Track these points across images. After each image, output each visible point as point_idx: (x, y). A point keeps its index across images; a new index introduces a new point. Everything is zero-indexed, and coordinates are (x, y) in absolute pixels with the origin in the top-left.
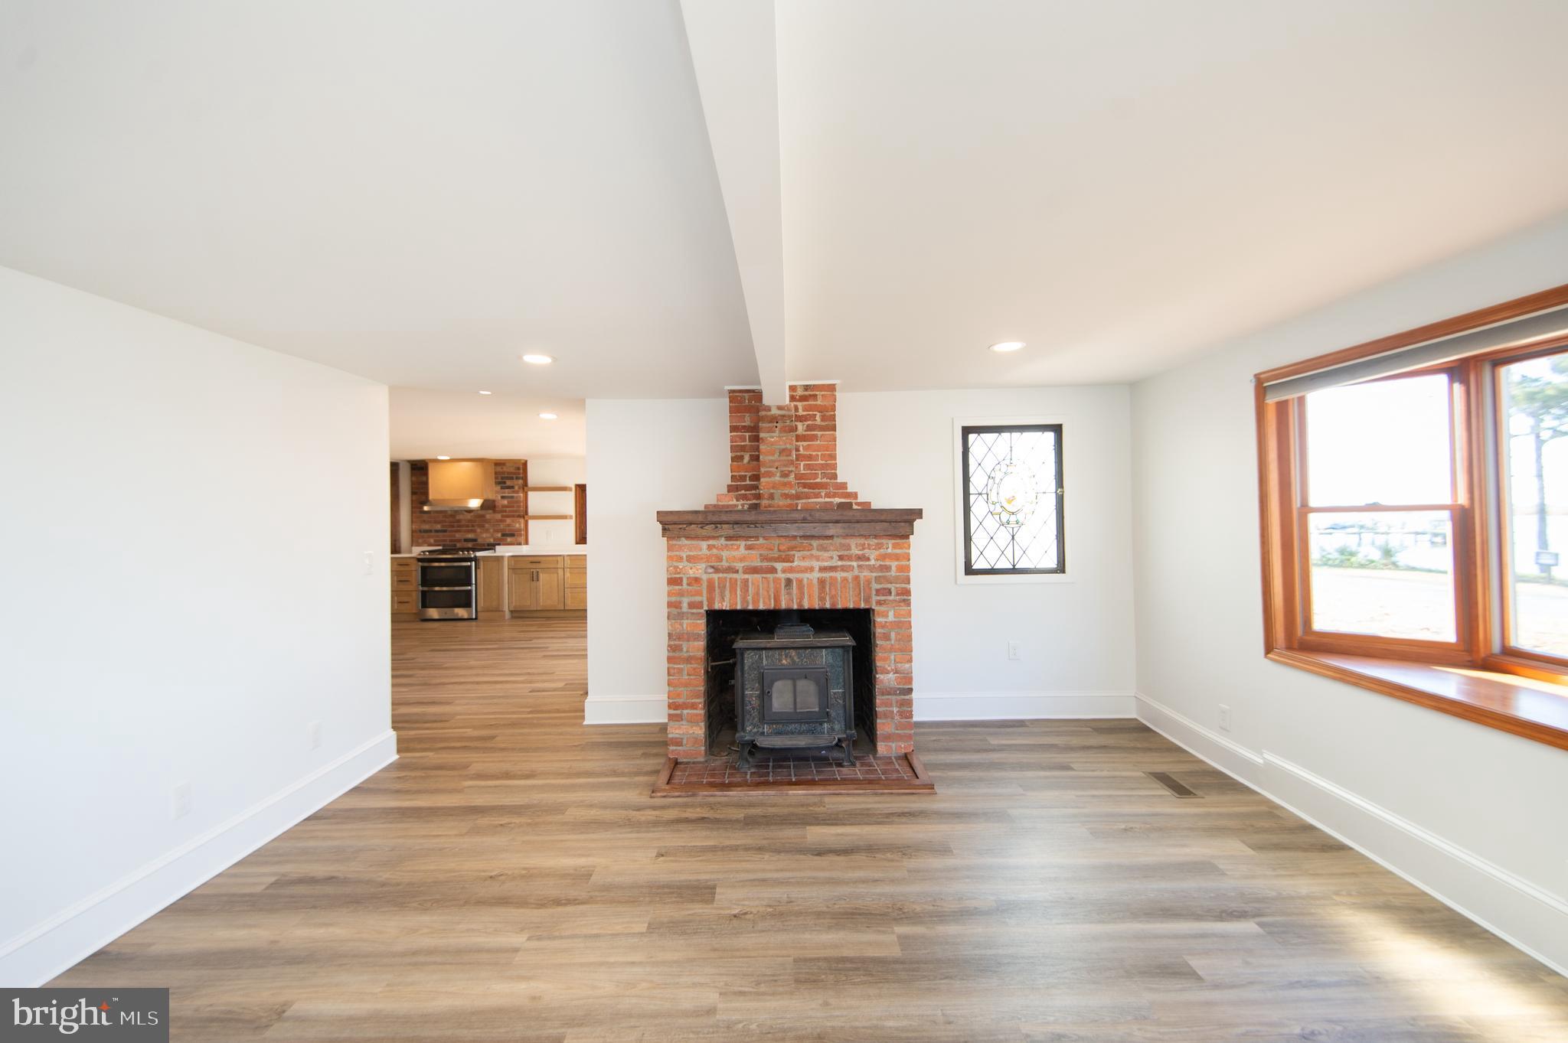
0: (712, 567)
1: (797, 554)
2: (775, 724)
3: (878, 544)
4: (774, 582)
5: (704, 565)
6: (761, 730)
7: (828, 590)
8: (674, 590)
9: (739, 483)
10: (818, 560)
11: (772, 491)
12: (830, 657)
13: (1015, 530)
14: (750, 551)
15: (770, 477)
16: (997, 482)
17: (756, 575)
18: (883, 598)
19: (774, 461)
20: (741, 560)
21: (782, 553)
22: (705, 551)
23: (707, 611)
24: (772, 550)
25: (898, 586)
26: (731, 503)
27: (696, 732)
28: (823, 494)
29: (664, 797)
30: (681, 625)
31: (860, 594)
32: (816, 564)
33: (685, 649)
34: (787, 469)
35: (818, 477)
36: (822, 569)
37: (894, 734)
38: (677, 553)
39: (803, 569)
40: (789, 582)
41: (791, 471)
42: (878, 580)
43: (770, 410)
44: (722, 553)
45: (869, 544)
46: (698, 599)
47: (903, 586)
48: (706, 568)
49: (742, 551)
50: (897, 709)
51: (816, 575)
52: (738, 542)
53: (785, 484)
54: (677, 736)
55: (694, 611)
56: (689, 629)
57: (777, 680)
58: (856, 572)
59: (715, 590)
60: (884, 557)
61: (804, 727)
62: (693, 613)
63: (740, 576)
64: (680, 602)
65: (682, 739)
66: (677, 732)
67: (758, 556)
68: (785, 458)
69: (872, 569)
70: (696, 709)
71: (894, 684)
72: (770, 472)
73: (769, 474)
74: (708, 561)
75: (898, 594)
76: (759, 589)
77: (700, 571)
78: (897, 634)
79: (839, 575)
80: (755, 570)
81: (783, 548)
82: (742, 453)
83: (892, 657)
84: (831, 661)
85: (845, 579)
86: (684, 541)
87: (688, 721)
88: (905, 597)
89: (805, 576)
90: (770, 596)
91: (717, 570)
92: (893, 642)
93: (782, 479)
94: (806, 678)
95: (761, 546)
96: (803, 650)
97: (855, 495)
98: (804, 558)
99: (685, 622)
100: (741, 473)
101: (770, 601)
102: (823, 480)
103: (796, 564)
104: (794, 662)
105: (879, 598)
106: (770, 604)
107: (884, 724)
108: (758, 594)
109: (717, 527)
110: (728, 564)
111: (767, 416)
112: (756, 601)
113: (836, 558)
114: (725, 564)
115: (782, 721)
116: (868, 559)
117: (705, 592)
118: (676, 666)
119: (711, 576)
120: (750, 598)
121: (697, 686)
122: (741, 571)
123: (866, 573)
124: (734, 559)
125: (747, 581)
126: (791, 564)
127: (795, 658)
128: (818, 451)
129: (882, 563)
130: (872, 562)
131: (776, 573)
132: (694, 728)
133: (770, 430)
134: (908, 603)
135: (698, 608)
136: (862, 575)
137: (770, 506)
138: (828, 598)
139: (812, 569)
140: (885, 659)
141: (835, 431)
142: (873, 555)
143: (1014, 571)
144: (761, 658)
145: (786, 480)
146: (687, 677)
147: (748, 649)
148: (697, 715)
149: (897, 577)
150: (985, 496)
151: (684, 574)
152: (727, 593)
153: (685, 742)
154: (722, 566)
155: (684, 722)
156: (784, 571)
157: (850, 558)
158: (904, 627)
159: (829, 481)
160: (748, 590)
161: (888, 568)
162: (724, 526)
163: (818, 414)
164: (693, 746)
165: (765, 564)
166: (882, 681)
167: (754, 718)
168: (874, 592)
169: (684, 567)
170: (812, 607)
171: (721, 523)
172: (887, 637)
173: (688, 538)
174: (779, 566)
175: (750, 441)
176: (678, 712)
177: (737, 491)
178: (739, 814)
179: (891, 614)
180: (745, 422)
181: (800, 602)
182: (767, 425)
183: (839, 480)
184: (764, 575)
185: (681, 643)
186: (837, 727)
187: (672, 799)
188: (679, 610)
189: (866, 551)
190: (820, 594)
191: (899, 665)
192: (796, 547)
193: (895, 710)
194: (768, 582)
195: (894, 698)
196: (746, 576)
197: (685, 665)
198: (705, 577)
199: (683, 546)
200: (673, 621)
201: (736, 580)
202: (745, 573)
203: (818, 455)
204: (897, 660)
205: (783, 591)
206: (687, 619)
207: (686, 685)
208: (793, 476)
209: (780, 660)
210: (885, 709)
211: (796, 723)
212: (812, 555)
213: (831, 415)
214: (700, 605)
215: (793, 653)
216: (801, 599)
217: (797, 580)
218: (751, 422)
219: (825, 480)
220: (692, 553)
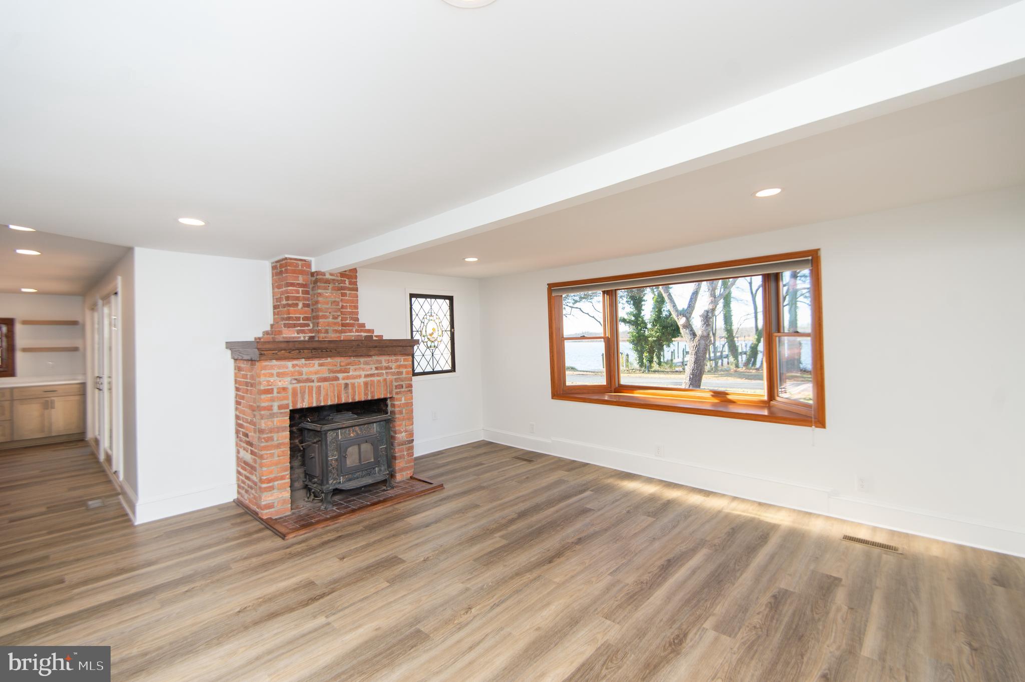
0: (296, 379)
1: (352, 368)
2: (347, 474)
3: (396, 359)
4: (337, 386)
5: (289, 379)
6: (338, 481)
7: (369, 388)
8: (267, 397)
9: (295, 322)
10: (363, 370)
11: (327, 328)
12: (378, 428)
13: (434, 350)
14: (322, 367)
15: (326, 319)
16: (425, 325)
17: (326, 383)
18: (399, 390)
19: (328, 309)
20: (316, 373)
21: (343, 368)
22: (291, 369)
23: (291, 410)
24: (336, 366)
25: (406, 382)
26: (293, 335)
27: (284, 496)
28: (354, 330)
29: (295, 537)
30: (273, 422)
31: (387, 389)
32: (363, 373)
33: (275, 439)
34: (336, 314)
35: (347, 320)
36: (366, 376)
37: (405, 467)
38: (270, 371)
39: (355, 377)
40: (346, 385)
41: (339, 316)
42: (396, 380)
43: (325, 275)
44: (302, 369)
45: (391, 360)
46: (285, 402)
47: (409, 382)
48: (291, 380)
49: (317, 367)
50: (407, 452)
51: (363, 380)
52: (313, 362)
53: (335, 324)
54: (271, 502)
55: (283, 411)
56: (278, 424)
57: (349, 447)
58: (385, 376)
59: (297, 395)
60: (399, 367)
61: (364, 473)
62: (281, 413)
63: (315, 384)
64: (272, 406)
65: (274, 503)
66: (270, 498)
67: (327, 370)
68: (335, 307)
69: (393, 374)
70: (284, 479)
71: (405, 439)
72: (326, 315)
73: (325, 317)
74: (292, 375)
75: (406, 388)
76: (328, 392)
77: (287, 383)
78: (406, 410)
79: (376, 379)
80: (325, 380)
81: (342, 364)
82: (297, 302)
83: (404, 424)
84: (379, 430)
85: (379, 381)
86: (274, 362)
87: (278, 489)
88: (410, 389)
89: (356, 381)
90: (335, 395)
91: (299, 381)
92: (404, 415)
93: (333, 320)
94: (367, 442)
95: (329, 364)
96: (363, 426)
97: (372, 331)
98: (355, 370)
99: (275, 419)
100: (296, 315)
101: (335, 399)
102: (350, 322)
103: (351, 373)
104: (358, 434)
105: (397, 390)
106: (335, 401)
107: (399, 463)
108: (327, 395)
109: (300, 352)
110: (306, 377)
111: (323, 279)
112: (326, 399)
113: (374, 369)
114: (304, 377)
115: (351, 473)
116: (391, 368)
117: (290, 397)
118: (268, 452)
119: (295, 385)
120: (322, 398)
121: (285, 463)
122: (315, 381)
123: (390, 377)
124: (311, 373)
125: (320, 387)
126: (348, 374)
127: (358, 431)
128: (347, 303)
129: (398, 370)
130: (393, 370)
131: (339, 380)
132: (283, 493)
133: (326, 288)
134: (411, 391)
135: (285, 409)
136: (388, 378)
137: (326, 337)
138: (369, 394)
139: (360, 376)
140: (400, 425)
141: (357, 291)
142: (393, 365)
143: (433, 372)
144: (337, 435)
145: (336, 321)
146: (277, 458)
147: (329, 430)
148: (285, 483)
149: (406, 378)
150: (420, 332)
151: (275, 385)
152: (306, 396)
153: (276, 504)
154: (303, 378)
155: (275, 491)
156: (344, 379)
157: (381, 368)
158: (409, 405)
159: (354, 322)
160: (320, 393)
161: (401, 373)
162: (305, 351)
163: (347, 280)
164: (282, 506)
165: (332, 375)
166: (399, 438)
167: (334, 474)
168: (394, 387)
169: (274, 381)
170: (360, 400)
171: (303, 349)
172: (401, 412)
173: (277, 359)
174: (340, 376)
175: (302, 294)
176: (270, 484)
177: (295, 327)
178: (359, 527)
179: (403, 399)
180: (299, 280)
181: (353, 397)
182: (323, 285)
183: (361, 321)
184: (331, 382)
185: (272, 435)
186: (383, 468)
187: (303, 536)
188: (270, 412)
189: (390, 364)
190: (365, 391)
191: (407, 427)
192: (351, 363)
193: (405, 453)
194: (334, 387)
195: (404, 447)
196: (319, 384)
197: (276, 450)
198: (290, 387)
199: (274, 366)
200: (266, 420)
201: (312, 387)
202: (318, 381)
203: (347, 306)
204: (407, 425)
205: (343, 392)
206: (277, 417)
207: (276, 464)
208: (340, 319)
209: (350, 434)
210: (400, 454)
211: (359, 471)
212: (360, 368)
213: (355, 281)
214: (287, 406)
215: (357, 428)
216: (354, 395)
217: (352, 384)
218: (303, 281)
219: (351, 322)
220: (281, 371)
